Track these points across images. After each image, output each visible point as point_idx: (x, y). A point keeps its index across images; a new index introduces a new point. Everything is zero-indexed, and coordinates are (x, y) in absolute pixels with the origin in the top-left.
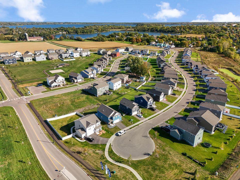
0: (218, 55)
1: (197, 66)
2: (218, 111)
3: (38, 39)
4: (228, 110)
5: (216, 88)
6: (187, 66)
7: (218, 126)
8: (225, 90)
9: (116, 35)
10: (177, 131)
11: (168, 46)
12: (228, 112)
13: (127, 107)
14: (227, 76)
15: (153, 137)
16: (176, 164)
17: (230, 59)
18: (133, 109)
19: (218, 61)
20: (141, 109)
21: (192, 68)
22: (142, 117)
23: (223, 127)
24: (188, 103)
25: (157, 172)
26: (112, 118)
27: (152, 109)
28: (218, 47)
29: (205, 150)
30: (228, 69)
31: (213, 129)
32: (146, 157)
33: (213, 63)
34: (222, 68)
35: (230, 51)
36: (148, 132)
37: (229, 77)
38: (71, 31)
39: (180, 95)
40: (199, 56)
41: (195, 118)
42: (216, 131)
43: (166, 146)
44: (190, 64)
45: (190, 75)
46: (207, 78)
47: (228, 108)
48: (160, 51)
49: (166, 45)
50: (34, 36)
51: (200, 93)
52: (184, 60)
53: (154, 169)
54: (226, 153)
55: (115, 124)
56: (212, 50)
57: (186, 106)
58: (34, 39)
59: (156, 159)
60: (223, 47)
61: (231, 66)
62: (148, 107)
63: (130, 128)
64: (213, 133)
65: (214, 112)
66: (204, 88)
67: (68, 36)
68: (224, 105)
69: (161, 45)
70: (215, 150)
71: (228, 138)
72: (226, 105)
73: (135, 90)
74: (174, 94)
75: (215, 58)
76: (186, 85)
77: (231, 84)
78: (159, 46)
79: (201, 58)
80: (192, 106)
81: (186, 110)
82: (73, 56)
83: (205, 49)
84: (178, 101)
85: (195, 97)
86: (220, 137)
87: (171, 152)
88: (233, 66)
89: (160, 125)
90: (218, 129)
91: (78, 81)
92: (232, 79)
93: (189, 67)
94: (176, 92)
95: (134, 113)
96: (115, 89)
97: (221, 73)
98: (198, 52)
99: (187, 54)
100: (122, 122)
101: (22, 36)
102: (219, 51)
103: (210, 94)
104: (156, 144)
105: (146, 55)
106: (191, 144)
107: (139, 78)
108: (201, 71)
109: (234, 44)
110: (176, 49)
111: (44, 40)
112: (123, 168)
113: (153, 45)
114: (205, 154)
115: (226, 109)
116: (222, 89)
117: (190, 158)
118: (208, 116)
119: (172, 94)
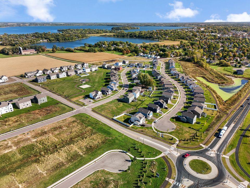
0: (194, 65)
1: (183, 77)
2: (201, 106)
3: (32, 52)
4: (206, 106)
5: (198, 93)
6: (175, 76)
7: (202, 114)
8: (203, 94)
9: (103, 45)
10: (184, 117)
11: (154, 57)
12: (206, 107)
13: (154, 108)
14: (202, 83)
15: (173, 122)
16: (187, 132)
17: (202, 68)
18: (158, 109)
19: (194, 71)
20: (161, 109)
21: (180, 78)
22: (163, 113)
23: (205, 114)
24: (184, 103)
25: (180, 135)
26: (149, 115)
27: (166, 108)
28: (193, 58)
29: (198, 125)
30: (202, 77)
31: (200, 116)
32: (173, 130)
33: (191, 72)
34: (198, 76)
35: (202, 61)
36: (169, 120)
37: (204, 84)
38: (52, 38)
39: (178, 99)
40: (181, 66)
41: (191, 111)
42: (202, 117)
43: (180, 125)
44: (177, 75)
45: (179, 84)
46: (191, 86)
47: (206, 104)
48: (150, 62)
49: (152, 56)
50: (27, 49)
51: (190, 96)
52: (173, 72)
53: (179, 134)
54: (207, 126)
55: (150, 117)
56: (188, 61)
57: (183, 105)
58: (28, 52)
59: (178, 130)
60: (197, 58)
61: (204, 75)
62: (164, 107)
63: (160, 119)
64: (200, 118)
65: (199, 107)
66: (191, 93)
67: (58, 47)
68: (204, 103)
69: (148, 56)
70: (203, 125)
71: (208, 119)
72: (205, 103)
73: (149, 97)
74: (175, 99)
75: (192, 68)
76: (179, 92)
77: (206, 89)
78: (147, 57)
79: (183, 68)
80: (187, 105)
81: (185, 107)
82: (85, 72)
83: (183, 60)
84: (178, 102)
85: (187, 99)
86: (204, 119)
87: (184, 127)
88: (206, 75)
89: (174, 116)
90: (202, 116)
91: (109, 93)
92: (206, 85)
93: (177, 77)
94: (175, 97)
95: (158, 111)
96: (137, 97)
97: (198, 81)
98: (179, 62)
99: (173, 66)
100: (153, 116)
101: (15, 50)
102: (194, 61)
103: (196, 97)
104: (175, 125)
105: (141, 67)
106: (192, 123)
107: (148, 88)
108: (186, 81)
109: (204, 54)
110: (161, 59)
111: (37, 53)
112: (166, 135)
113: (141, 56)
114: (199, 126)
115: (205, 105)
116: (201, 93)
117: (193, 129)
118: (197, 109)
119: (173, 99)
